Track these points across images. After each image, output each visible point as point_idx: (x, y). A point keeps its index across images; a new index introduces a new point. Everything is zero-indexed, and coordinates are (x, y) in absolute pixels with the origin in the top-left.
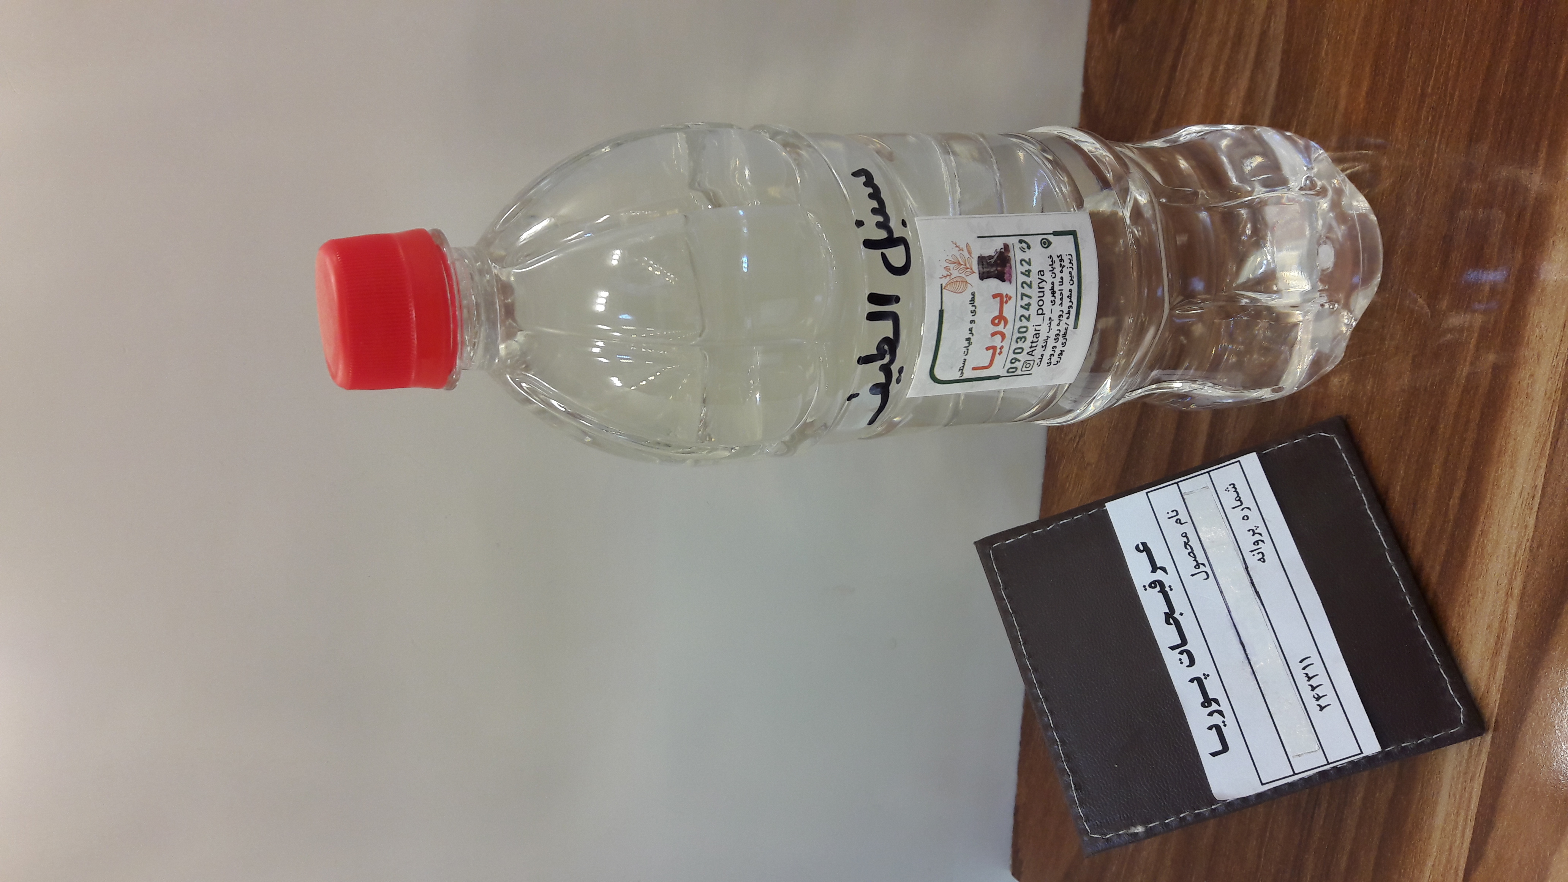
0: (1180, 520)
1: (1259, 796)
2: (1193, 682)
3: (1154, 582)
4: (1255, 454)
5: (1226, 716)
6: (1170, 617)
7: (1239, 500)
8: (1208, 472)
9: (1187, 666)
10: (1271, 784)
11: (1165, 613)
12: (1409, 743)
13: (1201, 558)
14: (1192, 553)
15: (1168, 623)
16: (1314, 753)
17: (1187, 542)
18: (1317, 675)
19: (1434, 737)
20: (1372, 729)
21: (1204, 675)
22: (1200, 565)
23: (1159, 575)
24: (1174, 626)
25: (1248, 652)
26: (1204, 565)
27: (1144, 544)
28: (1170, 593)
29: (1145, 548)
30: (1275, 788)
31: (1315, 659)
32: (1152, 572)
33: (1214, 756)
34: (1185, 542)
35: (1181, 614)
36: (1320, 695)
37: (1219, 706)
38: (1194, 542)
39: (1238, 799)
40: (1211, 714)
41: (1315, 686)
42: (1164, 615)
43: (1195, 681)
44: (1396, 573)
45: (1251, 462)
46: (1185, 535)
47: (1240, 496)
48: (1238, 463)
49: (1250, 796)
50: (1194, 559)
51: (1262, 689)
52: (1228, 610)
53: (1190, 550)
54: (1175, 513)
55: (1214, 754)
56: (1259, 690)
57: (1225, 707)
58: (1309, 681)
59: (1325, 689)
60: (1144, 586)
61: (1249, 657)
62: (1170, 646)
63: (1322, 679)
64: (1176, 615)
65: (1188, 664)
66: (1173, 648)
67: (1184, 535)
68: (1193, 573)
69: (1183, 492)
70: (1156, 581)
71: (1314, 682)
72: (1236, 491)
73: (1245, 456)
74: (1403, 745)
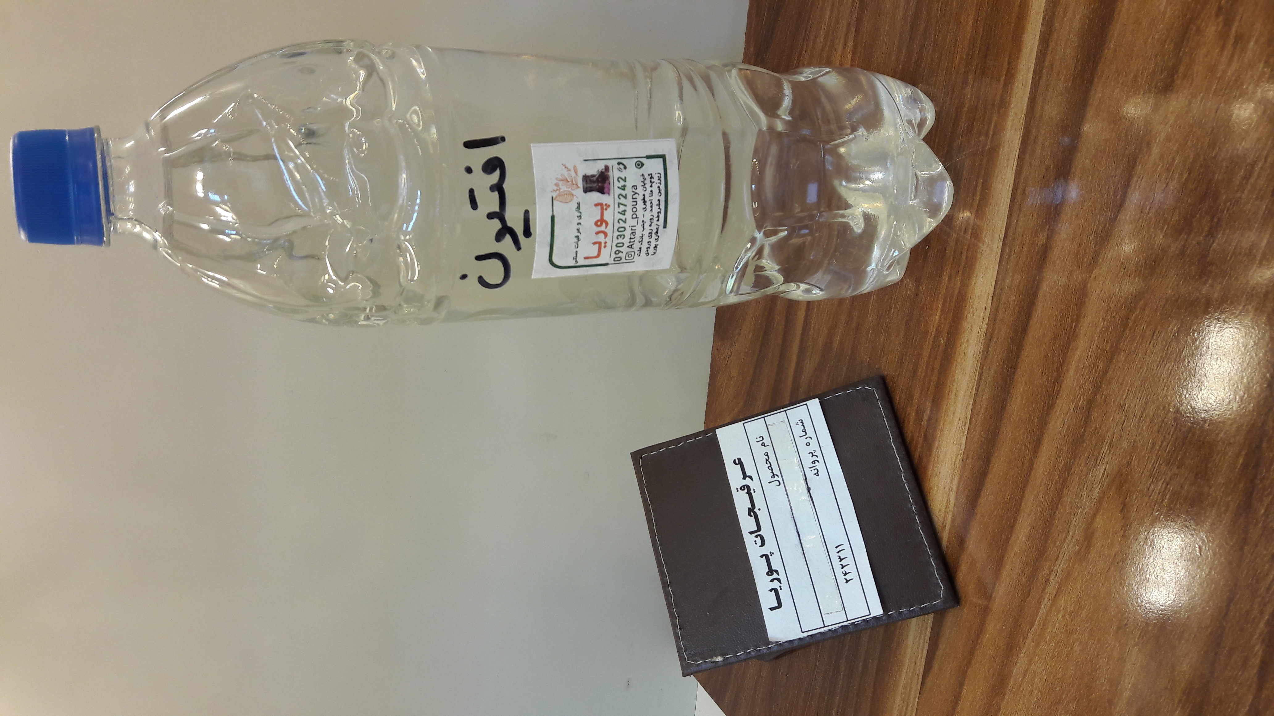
0: (764, 443)
1: (799, 639)
2: (762, 557)
3: (743, 486)
4: (817, 399)
5: (782, 582)
6: (752, 511)
7: (805, 431)
8: (785, 411)
9: (760, 546)
10: (809, 632)
11: (749, 509)
12: (905, 610)
13: (776, 471)
14: (770, 467)
15: (750, 515)
16: (839, 613)
18: (846, 558)
19: (922, 606)
20: (879, 598)
21: (770, 553)
22: (776, 476)
23: (748, 482)
24: (753, 518)
25: (801, 538)
27: (740, 460)
28: (753, 494)
29: (739, 462)
30: (811, 635)
31: (846, 546)
32: (743, 479)
33: (771, 610)
34: (766, 459)
35: (759, 509)
36: (847, 572)
37: (778, 575)
38: (772, 460)
39: (786, 641)
40: (772, 581)
41: (844, 565)
42: (747, 510)
43: (764, 557)
44: (907, 488)
45: (815, 404)
47: (806, 428)
48: (806, 405)
49: (793, 640)
50: (771, 471)
51: (809, 566)
52: (791, 509)
53: (769, 465)
54: (761, 439)
55: (772, 609)
56: (806, 566)
57: (782, 576)
58: (840, 561)
59: (851, 568)
60: (737, 489)
61: (802, 542)
62: (749, 531)
63: (849, 560)
64: (756, 510)
65: (760, 544)
66: (751, 533)
67: (766, 454)
68: (770, 481)
69: (767, 424)
70: (746, 485)
71: (844, 562)
72: (803, 425)
73: (810, 401)
74: (901, 611)
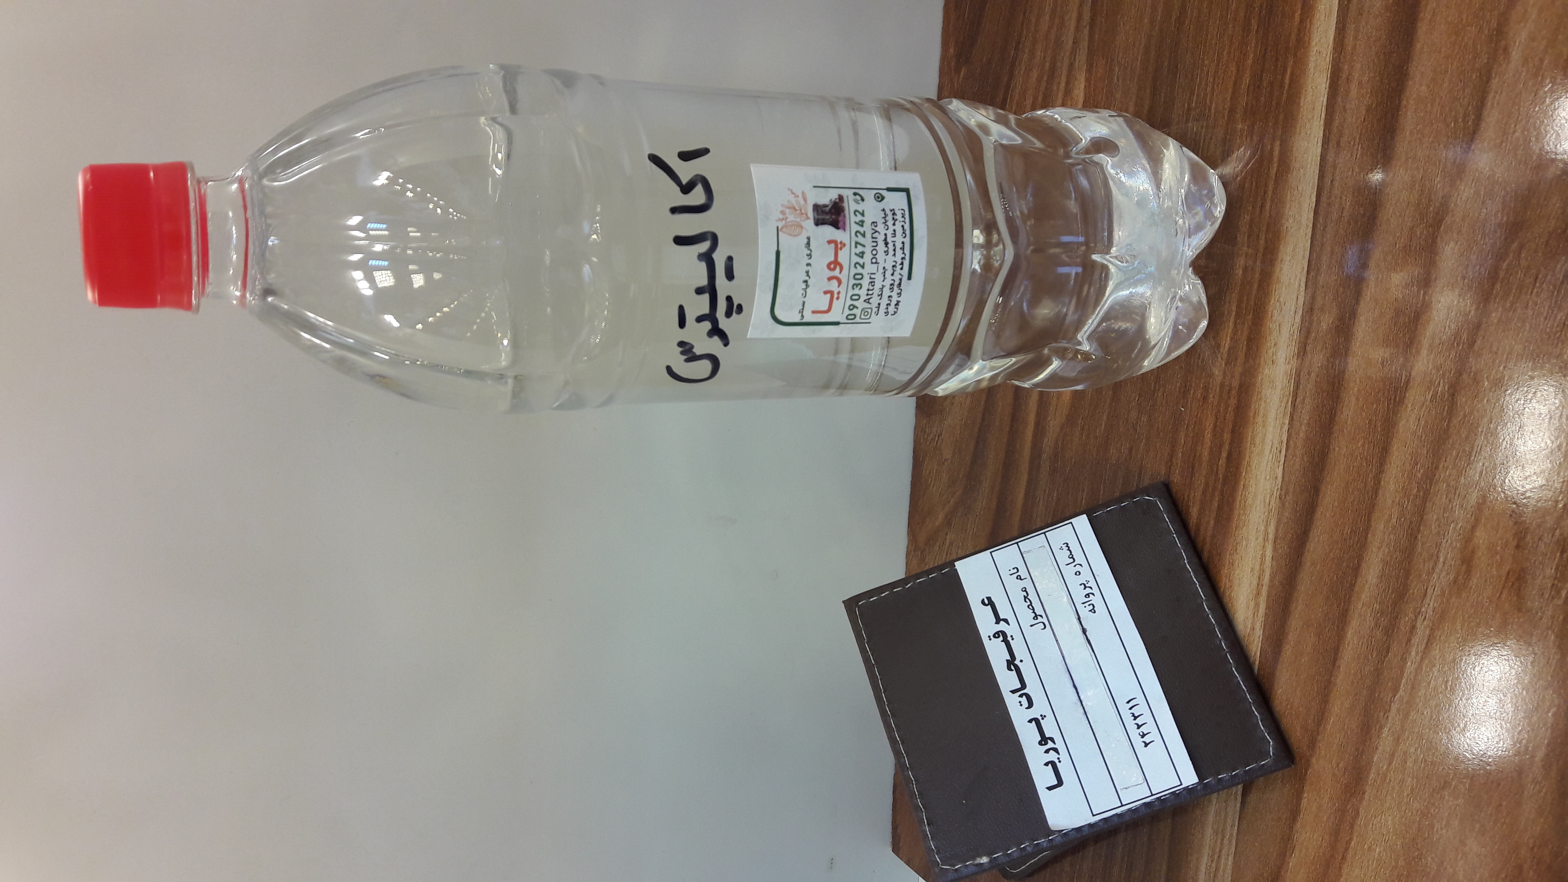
0: (1020, 576)
1: (1090, 825)
2: (1031, 722)
3: (997, 633)
4: (1085, 515)
5: (1060, 753)
6: (1011, 664)
7: (1072, 557)
8: (1044, 533)
9: (1027, 708)
10: (1101, 815)
11: (1007, 660)
12: (1224, 775)
13: (1039, 611)
14: (1031, 606)
15: (1009, 669)
16: (1139, 786)
17: (1026, 595)
18: (1142, 714)
19: (1247, 769)
20: (1190, 762)
21: (1041, 716)
22: (1039, 617)
23: (1002, 626)
24: (1014, 671)
25: (1080, 694)
26: (1041, 616)
27: (989, 599)
28: (1011, 641)
29: (989, 603)
30: (1104, 819)
31: (1140, 700)
32: (996, 623)
33: (1049, 790)
34: (1024, 596)
35: (1021, 661)
36: (1145, 733)
37: (1055, 743)
38: (1032, 596)
40: (1047, 751)
41: (1140, 724)
42: (1006, 662)
43: (1034, 722)
44: (1213, 620)
45: (1083, 524)
46: (1025, 590)
47: (1072, 553)
48: (1070, 524)
49: (1082, 827)
50: (1032, 611)
51: (1093, 728)
52: (1063, 657)
53: (1029, 603)
54: (1015, 570)
55: (1050, 788)
56: (1090, 729)
57: (1060, 745)
58: (1134, 719)
59: (1149, 727)
60: (989, 637)
61: (1082, 698)
62: (1011, 690)
63: (1146, 718)
64: (1017, 662)
65: (1027, 706)
66: (1013, 692)
68: (1032, 624)
69: (1022, 551)
70: (1000, 631)
71: (1139, 721)
72: (1069, 549)
73: (1076, 518)
74: (1220, 776)
